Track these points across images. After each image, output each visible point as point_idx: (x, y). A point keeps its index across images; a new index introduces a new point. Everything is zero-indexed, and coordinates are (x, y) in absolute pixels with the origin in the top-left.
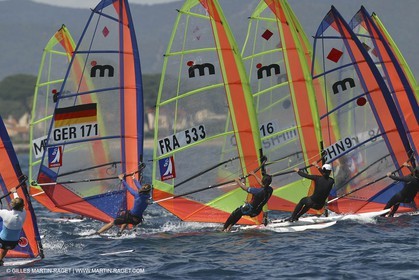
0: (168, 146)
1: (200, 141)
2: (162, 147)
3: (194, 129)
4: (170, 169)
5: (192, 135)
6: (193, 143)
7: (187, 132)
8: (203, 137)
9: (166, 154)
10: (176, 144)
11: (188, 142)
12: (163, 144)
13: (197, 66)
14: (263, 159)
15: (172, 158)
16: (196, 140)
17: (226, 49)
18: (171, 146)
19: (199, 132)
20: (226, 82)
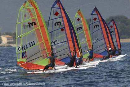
0: (24, 49)
1: (34, 46)
2: (23, 49)
3: (32, 43)
4: (25, 55)
5: (31, 44)
6: (32, 47)
7: (30, 44)
8: (34, 45)
9: (24, 51)
10: (27, 48)
11: (30, 47)
12: (23, 48)
13: (31, 24)
14: (52, 48)
15: (26, 52)
16: (32, 46)
17: (39, 16)
18: (25, 48)
19: (33, 43)
20: (39, 27)
